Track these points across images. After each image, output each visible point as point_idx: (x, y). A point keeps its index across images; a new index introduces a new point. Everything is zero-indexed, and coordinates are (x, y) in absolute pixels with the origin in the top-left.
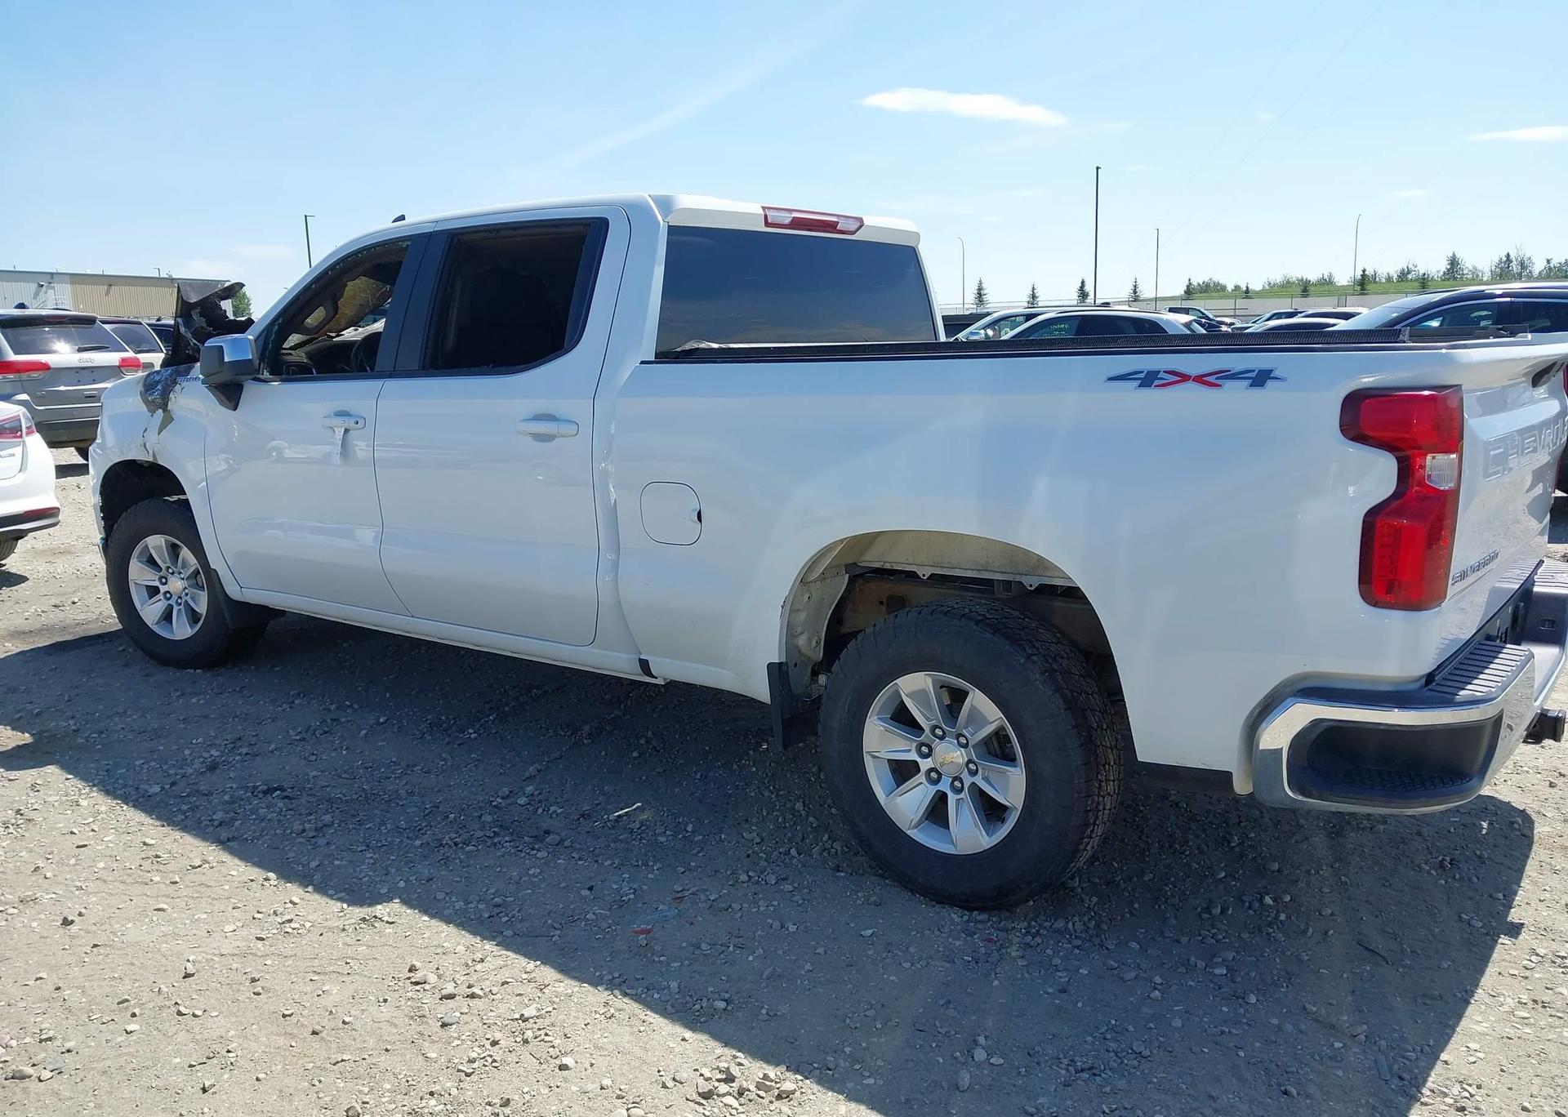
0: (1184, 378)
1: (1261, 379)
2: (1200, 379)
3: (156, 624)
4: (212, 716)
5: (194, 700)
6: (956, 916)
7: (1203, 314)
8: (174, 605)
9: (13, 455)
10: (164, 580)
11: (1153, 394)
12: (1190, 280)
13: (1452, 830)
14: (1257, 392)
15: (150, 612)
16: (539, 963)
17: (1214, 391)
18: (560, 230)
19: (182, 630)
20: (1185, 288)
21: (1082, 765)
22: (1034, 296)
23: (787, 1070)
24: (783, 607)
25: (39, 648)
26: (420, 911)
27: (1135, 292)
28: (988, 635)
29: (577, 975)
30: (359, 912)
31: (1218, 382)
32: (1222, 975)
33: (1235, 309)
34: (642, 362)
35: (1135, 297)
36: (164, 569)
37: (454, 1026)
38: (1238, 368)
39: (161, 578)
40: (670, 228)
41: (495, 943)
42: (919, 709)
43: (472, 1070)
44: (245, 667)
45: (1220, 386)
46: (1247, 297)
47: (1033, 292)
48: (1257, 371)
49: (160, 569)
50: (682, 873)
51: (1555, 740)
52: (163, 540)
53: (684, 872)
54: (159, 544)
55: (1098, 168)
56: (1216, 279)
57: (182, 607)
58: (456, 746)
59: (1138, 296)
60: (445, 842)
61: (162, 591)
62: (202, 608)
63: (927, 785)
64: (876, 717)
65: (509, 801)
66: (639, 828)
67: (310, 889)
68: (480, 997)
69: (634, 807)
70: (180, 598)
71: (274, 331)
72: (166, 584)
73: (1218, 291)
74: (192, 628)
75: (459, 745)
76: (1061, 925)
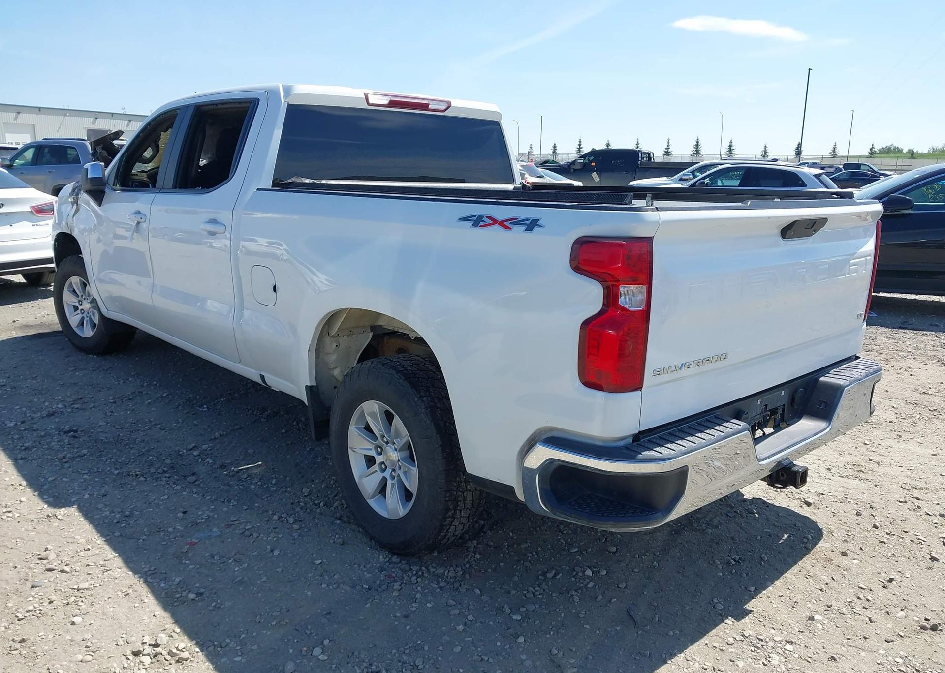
0: (494, 221)
1: (532, 225)
2: (502, 224)
3: (77, 327)
4: (80, 384)
5: (77, 374)
6: (382, 558)
7: (871, 168)
8: (85, 317)
9: (48, 224)
10: (80, 302)
11: (478, 231)
12: (873, 145)
13: (759, 538)
14: (529, 235)
15: (74, 320)
16: (117, 555)
17: (508, 232)
18: (241, 105)
19: (88, 332)
20: (869, 150)
21: (443, 471)
22: (765, 152)
23: (196, 644)
24: (309, 351)
25: (28, 335)
26: (82, 514)
27: (834, 152)
28: (401, 381)
29: (132, 565)
30: (50, 511)
31: (510, 226)
32: (517, 620)
33: (897, 165)
34: (258, 189)
35: (834, 155)
36: (80, 296)
37: (38, 588)
38: (522, 217)
39: (79, 301)
40: (289, 105)
41: (104, 539)
42: (374, 424)
43: (23, 617)
44: (121, 356)
45: (511, 229)
46: (912, 158)
47: (765, 149)
48: (530, 220)
49: (78, 296)
50: (245, 510)
51: (796, 487)
52: (78, 279)
53: (247, 509)
54: (76, 281)
55: (810, 69)
56: (896, 145)
57: (88, 319)
58: (191, 415)
59: (836, 155)
60: (131, 473)
61: (80, 309)
62: (96, 321)
63: (379, 472)
64: (354, 426)
65: (189, 452)
66: (246, 478)
67: (36, 494)
68: (67, 572)
69: (256, 464)
70: (88, 313)
71: (123, 160)
72: (81, 305)
73: (897, 153)
74: (92, 331)
75: (193, 414)
76: (441, 572)
